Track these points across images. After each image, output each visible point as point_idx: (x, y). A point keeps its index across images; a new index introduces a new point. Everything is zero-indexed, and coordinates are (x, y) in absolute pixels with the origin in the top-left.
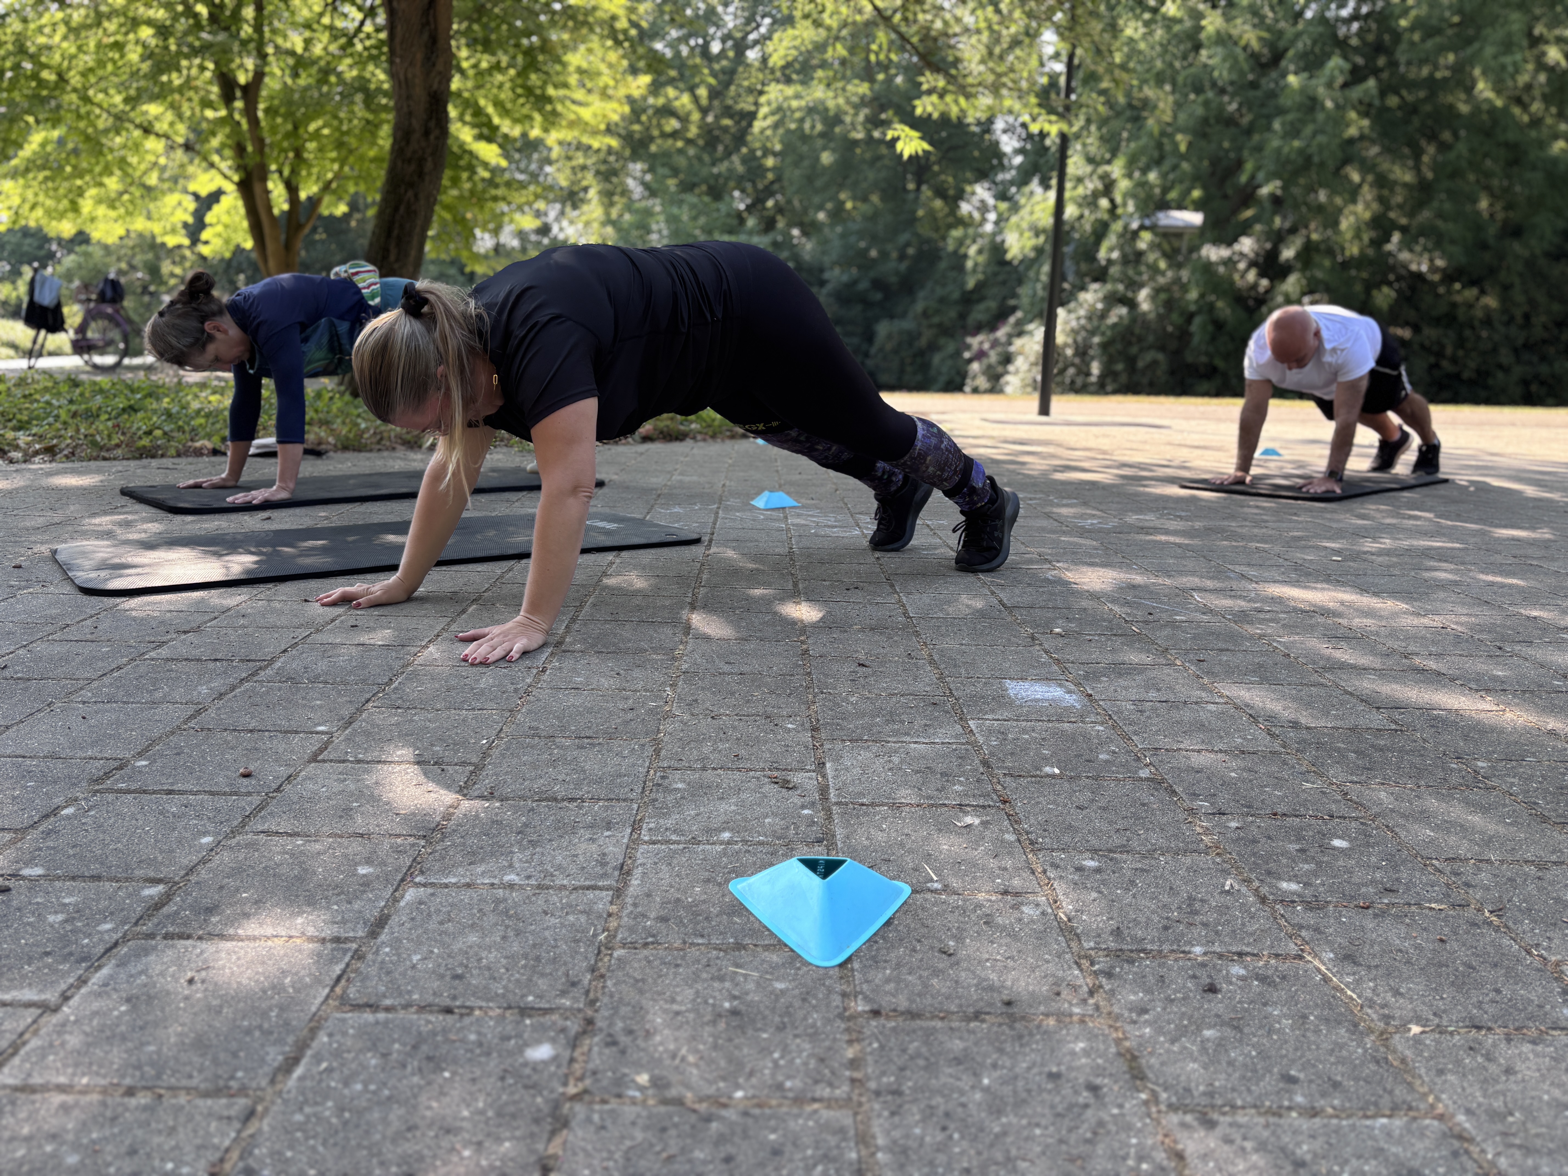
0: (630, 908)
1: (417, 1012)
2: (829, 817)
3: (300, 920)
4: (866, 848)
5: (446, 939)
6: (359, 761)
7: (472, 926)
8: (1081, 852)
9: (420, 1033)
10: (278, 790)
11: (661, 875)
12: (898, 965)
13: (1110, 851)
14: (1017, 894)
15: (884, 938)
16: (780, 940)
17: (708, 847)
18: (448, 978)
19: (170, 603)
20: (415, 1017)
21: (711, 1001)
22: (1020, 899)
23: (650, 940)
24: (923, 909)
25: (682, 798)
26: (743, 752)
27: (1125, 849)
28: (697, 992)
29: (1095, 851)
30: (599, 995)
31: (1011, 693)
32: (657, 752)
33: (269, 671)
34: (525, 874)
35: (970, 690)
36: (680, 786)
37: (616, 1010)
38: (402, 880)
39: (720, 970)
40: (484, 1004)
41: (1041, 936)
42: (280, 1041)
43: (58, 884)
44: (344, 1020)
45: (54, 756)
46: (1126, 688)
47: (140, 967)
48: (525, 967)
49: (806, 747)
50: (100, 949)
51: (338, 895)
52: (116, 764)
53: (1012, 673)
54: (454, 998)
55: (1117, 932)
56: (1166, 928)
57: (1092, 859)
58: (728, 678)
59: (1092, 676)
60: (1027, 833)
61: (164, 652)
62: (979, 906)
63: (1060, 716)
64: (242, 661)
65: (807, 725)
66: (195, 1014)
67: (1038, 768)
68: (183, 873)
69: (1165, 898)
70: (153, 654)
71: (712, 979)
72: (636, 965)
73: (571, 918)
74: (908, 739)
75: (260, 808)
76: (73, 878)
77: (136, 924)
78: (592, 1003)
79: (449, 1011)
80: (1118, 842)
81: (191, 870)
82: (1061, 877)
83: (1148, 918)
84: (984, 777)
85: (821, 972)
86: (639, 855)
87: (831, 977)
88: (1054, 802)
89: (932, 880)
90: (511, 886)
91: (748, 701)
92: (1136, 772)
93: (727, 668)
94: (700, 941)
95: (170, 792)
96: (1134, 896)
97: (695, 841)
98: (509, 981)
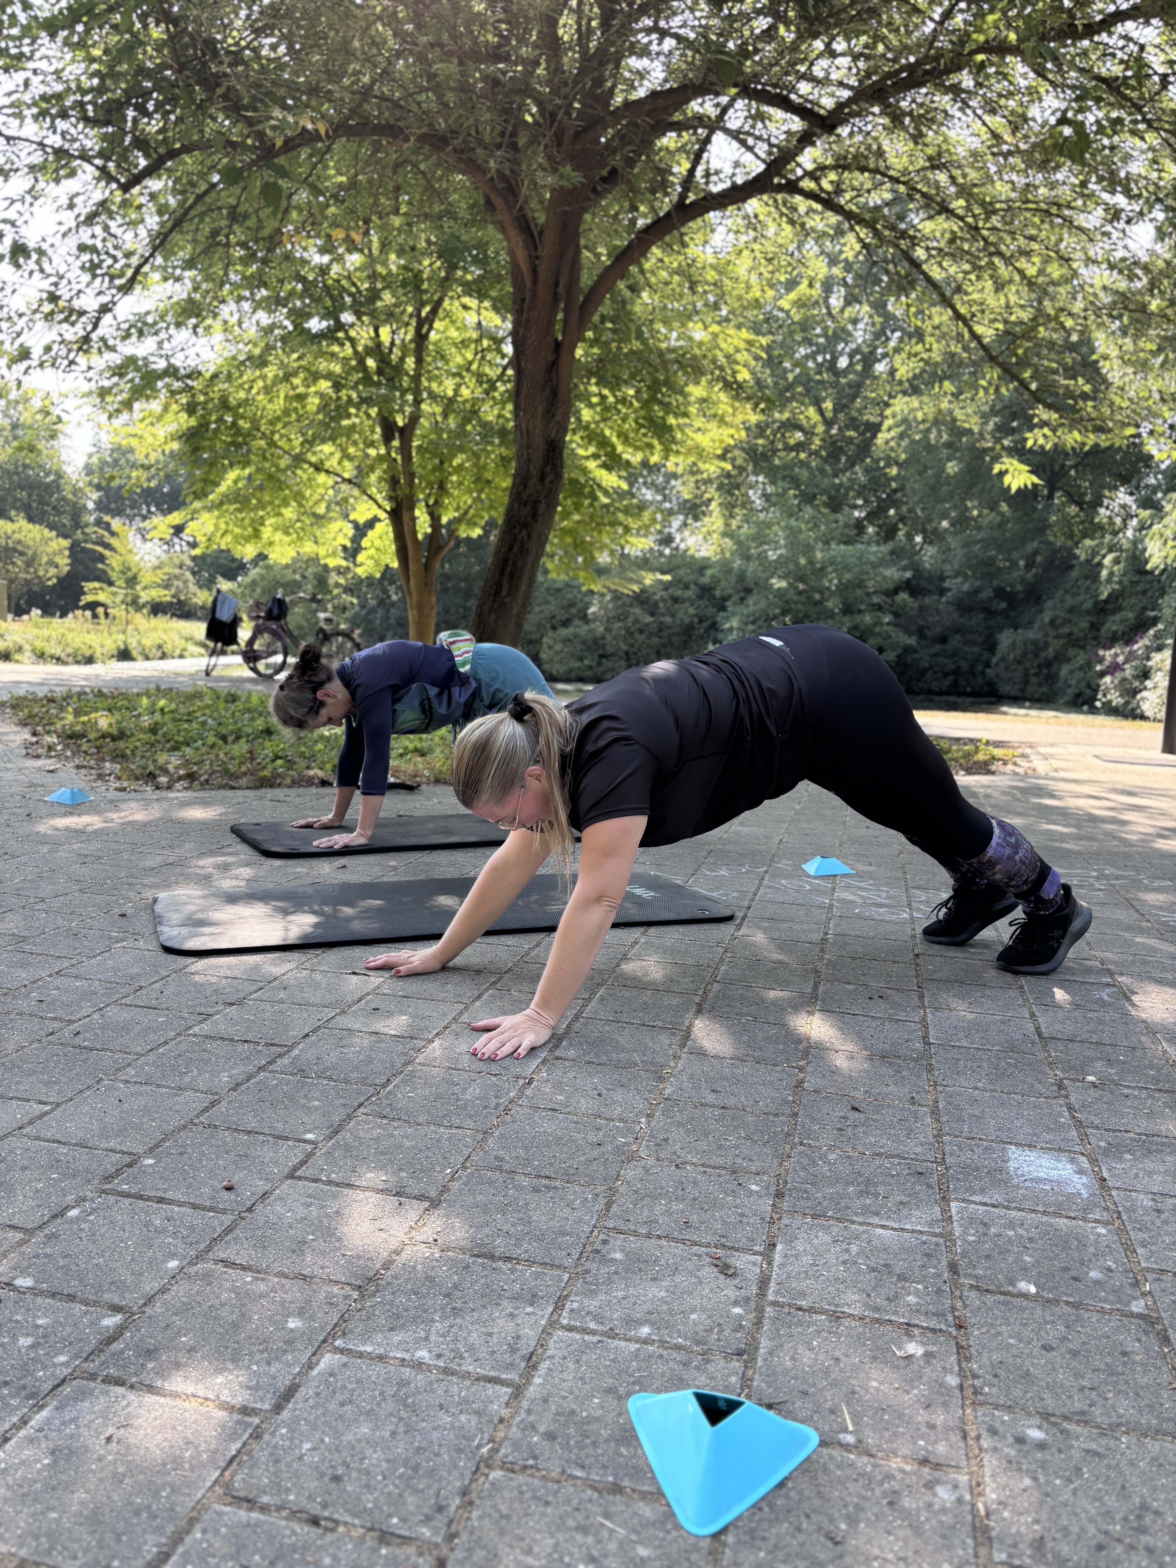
0: (523, 1415)
1: (286, 1519)
2: (758, 1323)
3: (220, 1379)
4: (786, 1372)
5: (340, 1426)
6: (330, 1183)
7: (369, 1413)
8: (1029, 1414)
9: (282, 1546)
10: (250, 1210)
11: (565, 1375)
12: (776, 1547)
13: (1065, 1418)
14: (937, 1466)
15: (771, 1505)
16: (659, 1488)
17: (623, 1344)
18: (326, 1479)
19: (229, 967)
20: (283, 1523)
21: (567, 1559)
22: (938, 1474)
23: (531, 1462)
24: (825, 1470)
25: (616, 1273)
26: (694, 1219)
27: (1082, 1417)
28: (556, 1545)
29: (1046, 1416)
30: (460, 1528)
31: (1012, 1165)
32: (609, 1205)
33: (286, 1061)
34: (436, 1351)
35: (966, 1156)
36: (618, 1256)
37: (470, 1550)
38: (324, 1341)
39: (587, 1517)
40: (349, 1519)
41: (947, 1533)
42: (159, 1530)
43: (39, 1300)
44: (220, 1514)
45: (83, 1145)
46: (1150, 1174)
47: (74, 1413)
48: (401, 1476)
49: (762, 1219)
50: (48, 1386)
51: (262, 1352)
52: (127, 1159)
53: (1021, 1138)
54: (325, 1506)
55: (1039, 1544)
56: (1100, 1547)
57: (1039, 1427)
58: (708, 1112)
59: (1114, 1151)
60: (975, 1376)
61: (206, 1028)
62: (889, 1477)
63: (1060, 1205)
64: (267, 1044)
65: (773, 1189)
66: (100, 1480)
67: (1012, 1283)
68: (142, 1302)
69: (1111, 1502)
70: (196, 1029)
71: (577, 1529)
72: (507, 1495)
73: (463, 1418)
74: (876, 1220)
75: (229, 1230)
76: (53, 1295)
77: (86, 1360)
78: (451, 1537)
79: (315, 1522)
80: (1078, 1406)
81: (150, 1300)
82: (995, 1449)
83: (1082, 1529)
84: (946, 1288)
85: (692, 1540)
86: (551, 1344)
87: (698, 1551)
88: (1017, 1336)
89: (845, 1430)
90: (419, 1365)
91: (720, 1147)
92: (1128, 1304)
93: (710, 1098)
94: (579, 1473)
95: (161, 1200)
96: (1074, 1493)
97: (611, 1334)
98: (382, 1493)
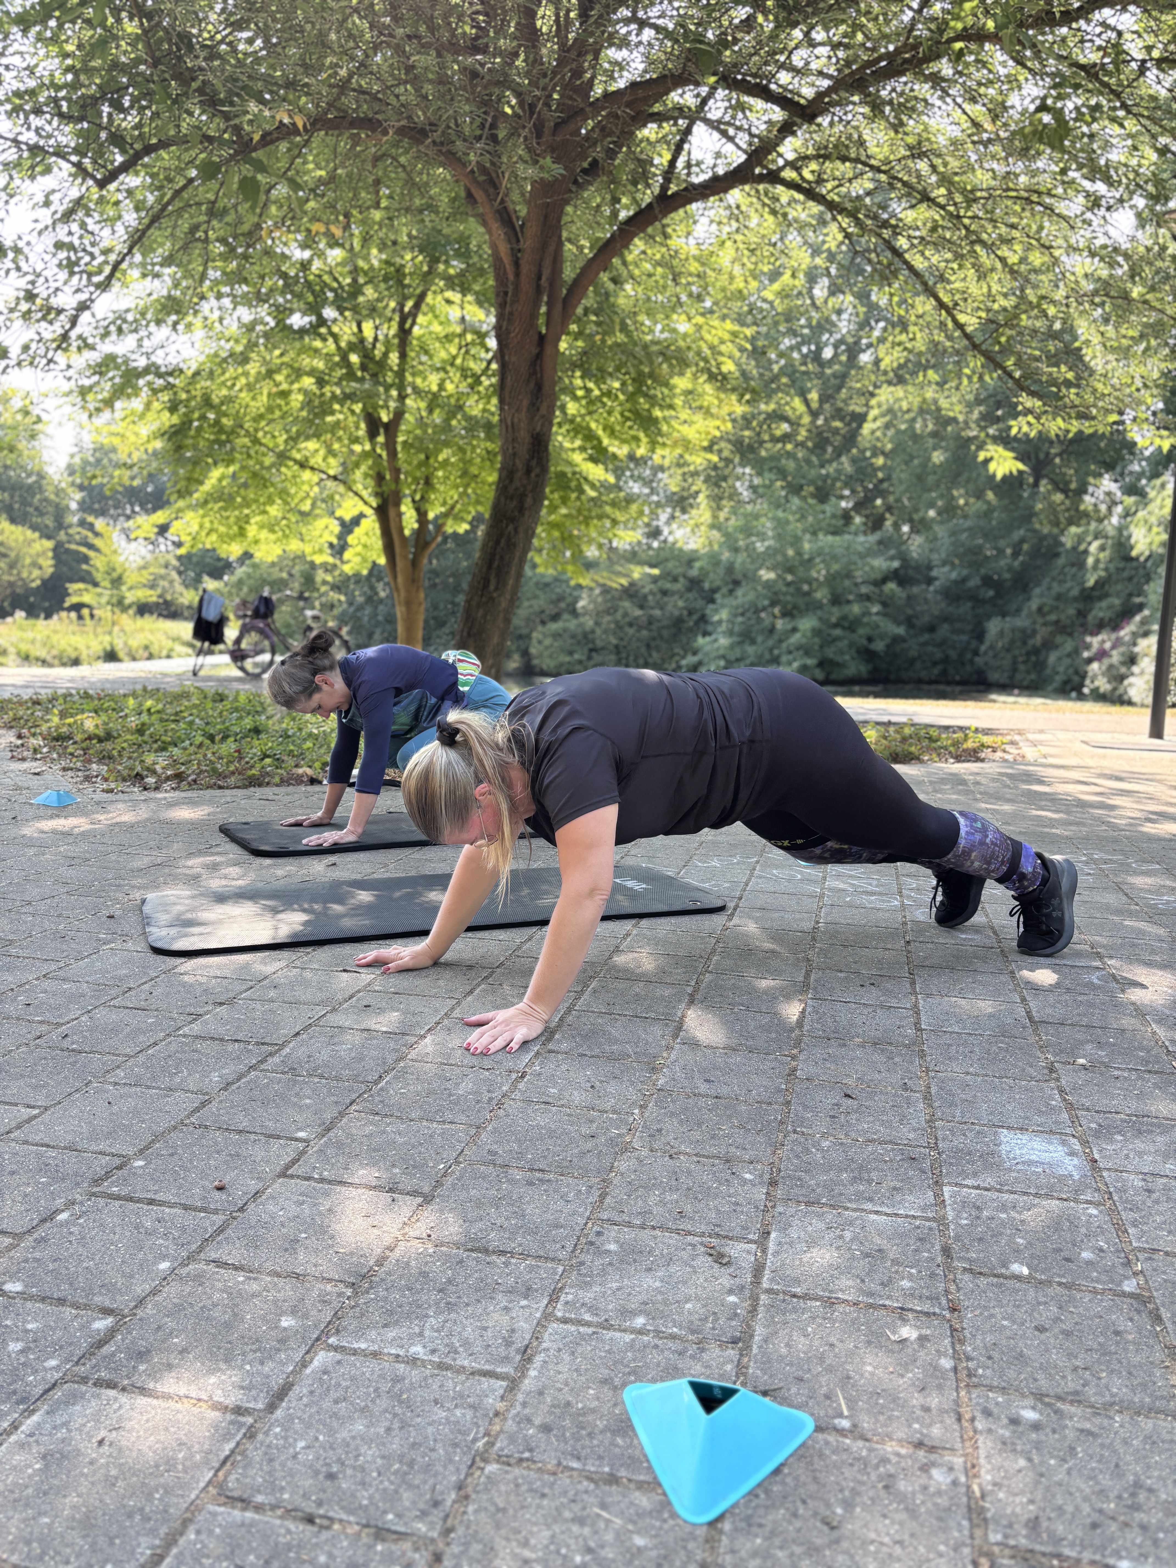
0: (519, 1408)
1: (281, 1517)
2: (753, 1310)
3: (213, 1380)
4: (781, 1358)
5: (335, 1424)
6: (322, 1180)
7: (362, 1410)
8: (1023, 1395)
9: (276, 1544)
10: (241, 1209)
11: (560, 1367)
12: (773, 1533)
13: (1059, 1398)
14: (932, 1449)
15: (767, 1492)
16: (655, 1478)
17: (618, 1335)
18: (321, 1477)
19: (219, 967)
20: (278, 1522)
21: (563, 1551)
22: (933, 1457)
23: (527, 1455)
24: (821, 1455)
25: (610, 1264)
26: (688, 1208)
27: (1076, 1398)
28: (553, 1536)
29: (1039, 1396)
30: (456, 1522)
31: (1004, 1148)
32: (603, 1196)
33: (276, 1059)
34: (431, 1346)
35: (958, 1141)
36: (612, 1247)
37: (467, 1545)
38: (318, 1339)
39: (584, 1508)
40: (344, 1516)
41: (942, 1516)
42: (153, 1532)
43: (29, 1305)
44: (214, 1515)
45: (71, 1148)
46: (1140, 1154)
47: (65, 1417)
48: (396, 1472)
49: (756, 1207)
50: (39, 1391)
51: (255, 1351)
52: (117, 1161)
53: (1012, 1122)
54: (320, 1504)
55: (1034, 1524)
56: (1094, 1526)
57: (1033, 1408)
58: (702, 1102)
59: (1104, 1132)
60: (969, 1359)
61: (196, 1028)
62: (885, 1461)
63: (1052, 1188)
64: (257, 1044)
65: (767, 1177)
66: (93, 1483)
67: (1005, 1265)
68: (133, 1304)
69: (1105, 1480)
70: (186, 1030)
71: (573, 1520)
72: (503, 1488)
73: (458, 1412)
74: (869, 1206)
75: (221, 1230)
76: (43, 1299)
77: (77, 1363)
78: (447, 1531)
79: (310, 1520)
80: (1071, 1386)
81: (141, 1302)
82: (990, 1431)
83: (1077, 1508)
84: (940, 1271)
85: (688, 1529)
86: (546, 1336)
87: (695, 1539)
88: (1010, 1318)
89: (841, 1415)
90: (413, 1361)
91: (713, 1137)
92: (1120, 1284)
93: (703, 1088)
94: (575, 1464)
95: (151, 1202)
96: (1069, 1472)
97: (606, 1325)
98: (377, 1489)
